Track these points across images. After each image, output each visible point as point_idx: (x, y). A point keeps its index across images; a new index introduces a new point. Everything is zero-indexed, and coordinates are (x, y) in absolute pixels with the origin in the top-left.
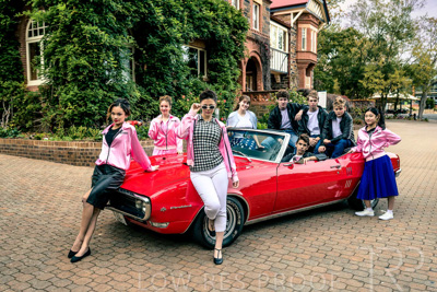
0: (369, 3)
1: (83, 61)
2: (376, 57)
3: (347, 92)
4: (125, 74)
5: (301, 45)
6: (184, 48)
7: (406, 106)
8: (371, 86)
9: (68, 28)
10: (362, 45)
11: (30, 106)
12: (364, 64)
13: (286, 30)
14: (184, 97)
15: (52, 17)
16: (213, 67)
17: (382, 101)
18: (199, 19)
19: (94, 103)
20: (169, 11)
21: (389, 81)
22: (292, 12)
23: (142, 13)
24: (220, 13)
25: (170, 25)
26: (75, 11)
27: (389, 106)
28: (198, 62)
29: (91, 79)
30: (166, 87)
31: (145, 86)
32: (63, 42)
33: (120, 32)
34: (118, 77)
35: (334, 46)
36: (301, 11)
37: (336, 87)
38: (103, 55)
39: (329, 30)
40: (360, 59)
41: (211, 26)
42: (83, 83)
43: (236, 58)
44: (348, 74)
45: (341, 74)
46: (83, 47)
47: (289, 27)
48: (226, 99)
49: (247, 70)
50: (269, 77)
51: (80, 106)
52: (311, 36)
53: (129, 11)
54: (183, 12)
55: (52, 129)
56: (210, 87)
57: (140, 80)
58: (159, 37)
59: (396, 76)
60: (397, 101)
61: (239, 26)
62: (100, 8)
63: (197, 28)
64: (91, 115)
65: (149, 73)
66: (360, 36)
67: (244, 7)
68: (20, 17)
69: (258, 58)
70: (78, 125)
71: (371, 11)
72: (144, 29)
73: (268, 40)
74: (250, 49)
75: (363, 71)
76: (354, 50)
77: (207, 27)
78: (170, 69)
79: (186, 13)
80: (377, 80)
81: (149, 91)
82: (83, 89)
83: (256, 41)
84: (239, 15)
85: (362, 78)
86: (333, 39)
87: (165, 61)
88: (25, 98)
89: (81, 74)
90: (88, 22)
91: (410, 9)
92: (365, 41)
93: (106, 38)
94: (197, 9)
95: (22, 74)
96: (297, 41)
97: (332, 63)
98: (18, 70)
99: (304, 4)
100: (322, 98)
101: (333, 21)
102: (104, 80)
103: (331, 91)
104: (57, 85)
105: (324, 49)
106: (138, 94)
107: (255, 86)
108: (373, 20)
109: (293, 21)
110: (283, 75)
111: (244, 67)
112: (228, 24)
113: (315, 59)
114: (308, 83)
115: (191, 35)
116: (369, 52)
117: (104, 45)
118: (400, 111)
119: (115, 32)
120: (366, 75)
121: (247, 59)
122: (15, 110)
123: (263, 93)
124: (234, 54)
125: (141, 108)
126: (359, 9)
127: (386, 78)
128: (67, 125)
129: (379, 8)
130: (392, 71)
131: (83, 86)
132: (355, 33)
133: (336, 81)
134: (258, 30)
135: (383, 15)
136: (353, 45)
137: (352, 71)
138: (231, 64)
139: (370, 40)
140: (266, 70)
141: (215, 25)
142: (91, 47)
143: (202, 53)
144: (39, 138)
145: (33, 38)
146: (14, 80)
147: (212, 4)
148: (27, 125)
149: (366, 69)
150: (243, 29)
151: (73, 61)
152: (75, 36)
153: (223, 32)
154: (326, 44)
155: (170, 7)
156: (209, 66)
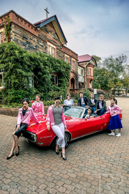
1: (17, 81)
2: (112, 77)
3: (103, 88)
4: (31, 85)
5: (88, 74)
6: (50, 75)
7: (121, 92)
8: (110, 86)
9: (12, 70)
10: (107, 73)
12: (108, 79)
15: (6, 67)
16: (60, 81)
17: (114, 91)
18: (55, 66)
19: (20, 94)
20: (45, 64)
22: (85, 63)
23: (36, 65)
24: (62, 64)
25: (46, 68)
26: (14, 64)
27: (116, 92)
28: (55, 80)
29: (19, 87)
30: (44, 89)
31: (37, 88)
32: (10, 75)
33: (29, 71)
34: (28, 86)
35: (99, 74)
36: (88, 63)
37: (100, 86)
38: (23, 79)
39: (97, 69)
44: (103, 83)
45: (101, 82)
46: (17, 76)
47: (84, 68)
48: (64, 92)
50: (78, 84)
52: (91, 71)
53: (32, 64)
54: (50, 64)
55: (6, 103)
56: (59, 88)
57: (36, 86)
58: (42, 72)
59: (118, 83)
60: (119, 91)
61: (68, 69)
62: (22, 63)
63: (54, 69)
64: (19, 98)
65: (39, 84)
66: (106, 71)
67: (70, 62)
69: (75, 78)
70: (14, 102)
71: (110, 63)
72: (37, 70)
73: (77, 72)
74: (72, 75)
76: (105, 75)
77: (57, 69)
80: (112, 84)
81: (39, 90)
83: (74, 73)
85: (108, 84)
86: (98, 72)
87: (44, 80)
90: (18, 68)
91: (122, 63)
93: (24, 73)
94: (54, 63)
96: (87, 72)
97: (98, 79)
99: (89, 61)
100: (95, 91)
101: (98, 66)
102: (23, 87)
103: (98, 88)
104: (8, 89)
105: (95, 75)
106: (35, 91)
107: (74, 87)
108: (110, 66)
109: (85, 66)
110: (82, 83)
111: (70, 81)
113: (92, 78)
114: (91, 86)
115: (53, 71)
116: (110, 76)
117: (23, 76)
118: (120, 94)
119: (27, 71)
121: (71, 79)
123: (76, 90)
124: (66, 77)
126: (106, 62)
127: (115, 84)
128: (11, 102)
129: (112, 62)
130: (117, 82)
131: (16, 89)
132: (105, 70)
134: (74, 69)
135: (113, 64)
136: (104, 73)
138: (66, 80)
139: (110, 72)
140: (77, 82)
141: (60, 68)
142: (19, 76)
143: (56, 77)
144: (1, 107)
149: (109, 81)
150: (69, 69)
151: (13, 81)
153: (63, 70)
154: (96, 73)
155: (45, 63)
156: (59, 81)
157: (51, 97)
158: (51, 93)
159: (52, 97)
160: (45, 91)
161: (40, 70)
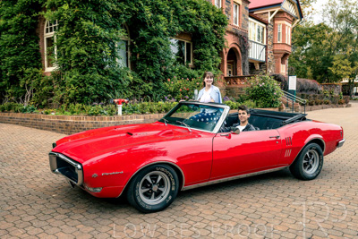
0: (338, 2)
1: (84, 52)
2: (344, 47)
3: (319, 77)
4: (121, 63)
5: (276, 38)
6: (174, 41)
8: (339, 72)
9: (72, 24)
10: (332, 37)
11: (45, 88)
12: (333, 54)
13: (264, 26)
14: (169, 80)
15: (60, 16)
16: (197, 56)
17: (350, 85)
18: (184, 16)
19: (91, 84)
20: (157, 10)
21: (355, 68)
22: (269, 11)
23: (134, 11)
24: (202, 11)
25: (157, 21)
26: (77, 10)
27: (356, 90)
28: (185, 52)
29: (90, 65)
30: (154, 72)
31: (137, 71)
32: (67, 36)
33: (115, 27)
35: (307, 39)
36: (277, 10)
37: (309, 73)
38: (100, 46)
39: (303, 25)
40: (330, 49)
41: (194, 21)
42: (84, 68)
43: (217, 49)
44: (320, 63)
45: (314, 62)
46: (83, 39)
47: (266, 24)
49: (228, 59)
50: (247, 64)
51: (81, 87)
52: (285, 32)
53: (122, 10)
54: (169, 10)
56: (194, 72)
57: (134, 67)
58: (149, 31)
61: (220, 22)
62: (97, 7)
63: (182, 23)
64: (88, 94)
65: (141, 60)
66: (329, 30)
67: (225, 6)
68: (37, 17)
69: (238, 49)
70: (80, 102)
71: (340, 8)
72: (135, 25)
73: (246, 33)
74: (230, 42)
75: (332, 60)
76: (324, 42)
77: (191, 22)
78: (158, 57)
79: (172, 11)
80: (344, 67)
81: (141, 75)
82: (83, 74)
83: (236, 35)
84: (219, 13)
85: (331, 65)
86: (307, 33)
87: (154, 50)
88: (42, 81)
89: (82, 61)
90: (87, 19)
92: (334, 34)
93: (101, 32)
94: (182, 8)
95: (40, 62)
96: (273, 35)
97: (305, 54)
98: (37, 59)
99: (279, 4)
100: (293, 82)
101: (307, 18)
102: (102, 67)
104: (65, 70)
106: (131, 78)
107: (235, 71)
108: (341, 17)
109: (270, 18)
110: (261, 64)
111: (226, 56)
112: (209, 20)
113: (289, 49)
114: (283, 70)
115: (177, 29)
116: (338, 43)
117: (100, 38)
119: (110, 27)
120: (335, 63)
121: (228, 50)
122: (34, 91)
123: (241, 78)
124: (215, 45)
125: (134, 89)
126: (330, 7)
127: (352, 66)
129: (346, 6)
131: (83, 71)
132: (325, 27)
133: (309, 68)
134: (238, 25)
135: (350, 12)
136: (323, 38)
137: (323, 60)
138: (212, 54)
139: (339, 33)
140: (245, 58)
141: (198, 21)
142: (90, 39)
143: (188, 45)
144: (47, 113)
145: (50, 33)
146: (34, 67)
147: (195, 4)
148: (43, 103)
149: (335, 58)
150: (223, 24)
151: (75, 51)
152: (77, 30)
153: (205, 26)
154: (301, 37)
155: (158, 6)
156: (195, 55)
157: (171, 93)
158: (171, 85)
159: (174, 94)
160: (158, 78)
161: (143, 24)
